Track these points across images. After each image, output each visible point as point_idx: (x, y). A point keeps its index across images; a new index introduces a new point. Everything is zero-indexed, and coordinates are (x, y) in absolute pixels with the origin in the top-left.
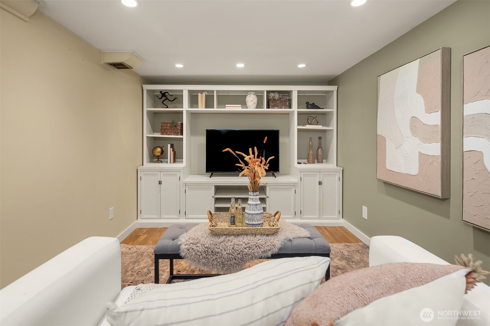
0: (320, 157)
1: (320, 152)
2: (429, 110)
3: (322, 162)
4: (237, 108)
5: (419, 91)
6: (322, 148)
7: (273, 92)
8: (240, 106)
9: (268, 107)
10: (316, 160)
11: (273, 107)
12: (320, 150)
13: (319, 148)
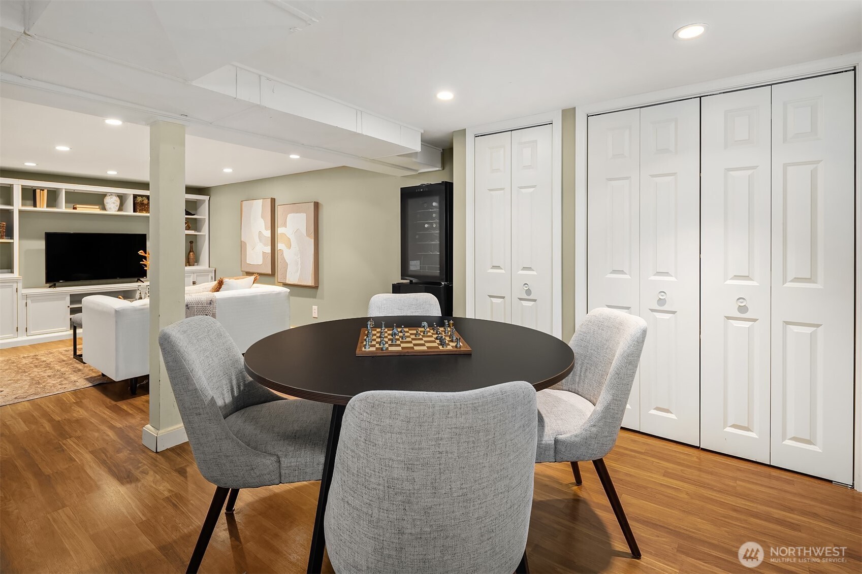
0: (191, 261)
1: (191, 255)
2: (266, 229)
3: (194, 265)
4: (95, 210)
5: (262, 218)
6: (193, 252)
7: (142, 196)
8: (98, 207)
9: (134, 211)
10: (188, 264)
11: (141, 211)
12: (191, 253)
13: (190, 252)
